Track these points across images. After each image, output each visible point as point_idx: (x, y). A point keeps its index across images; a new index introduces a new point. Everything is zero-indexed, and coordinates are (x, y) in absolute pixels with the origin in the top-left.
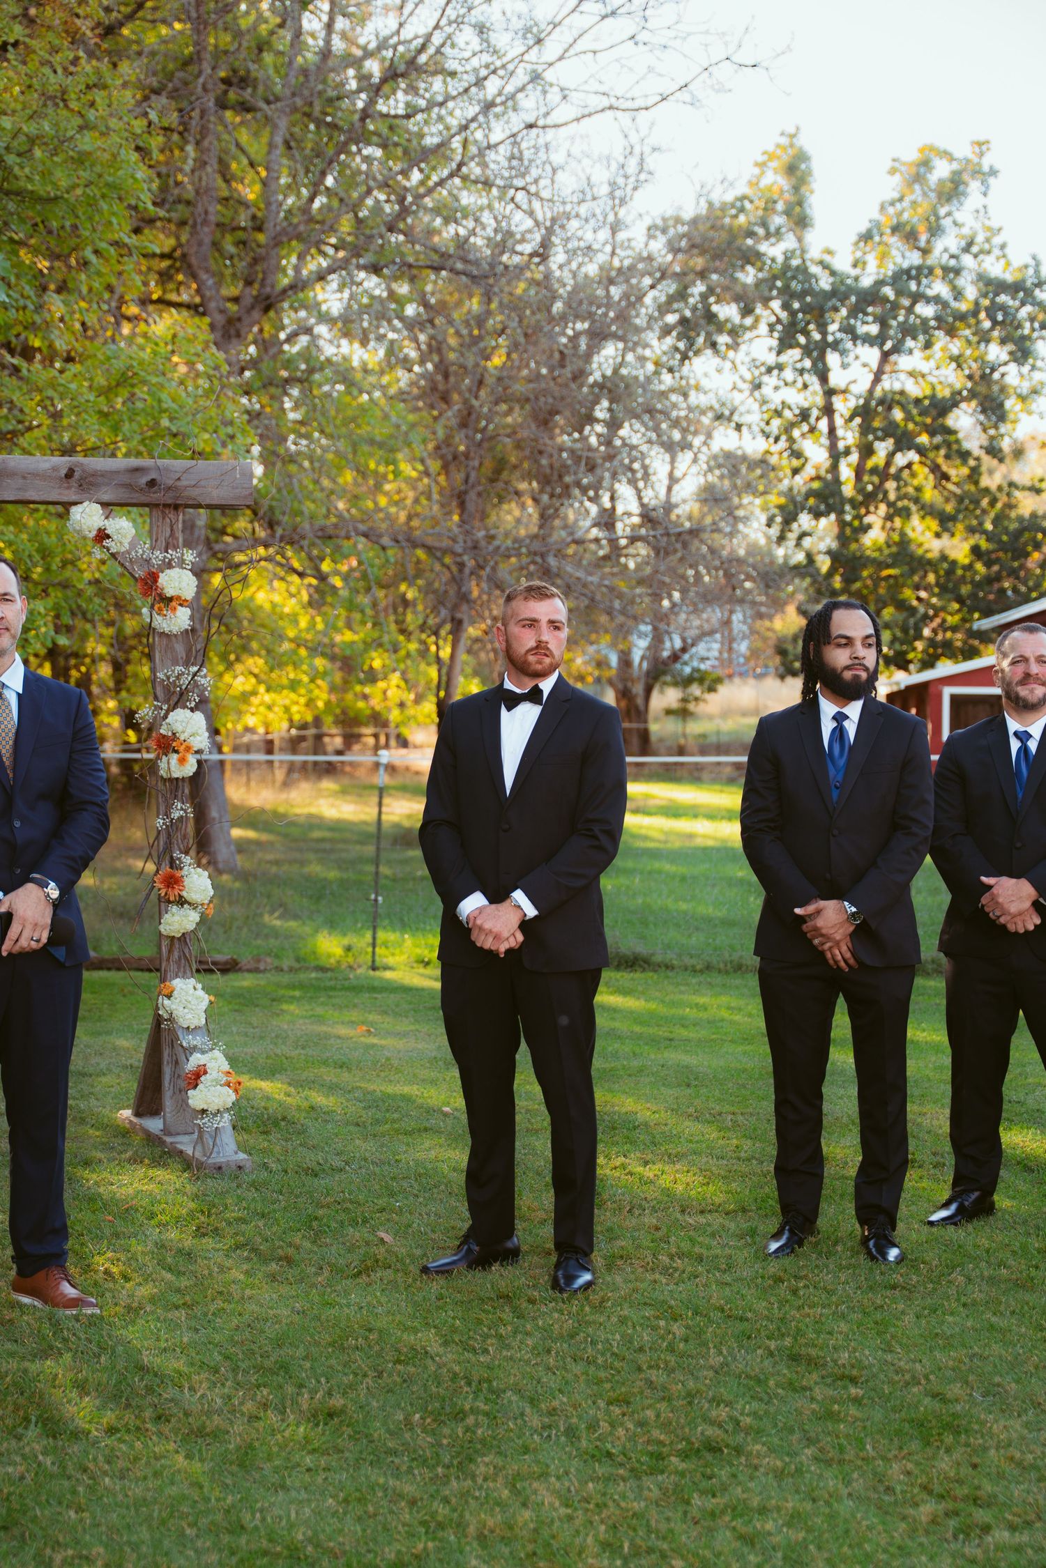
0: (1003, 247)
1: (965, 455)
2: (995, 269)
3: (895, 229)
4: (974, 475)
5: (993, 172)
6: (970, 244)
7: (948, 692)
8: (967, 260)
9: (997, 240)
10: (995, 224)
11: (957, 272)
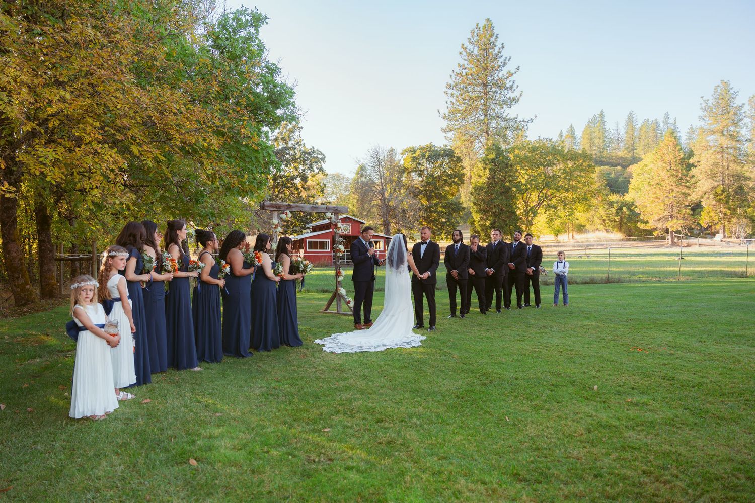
0: (304, 144)
1: (298, 189)
2: (303, 149)
3: (282, 139)
4: (299, 193)
5: (302, 128)
6: (298, 143)
7: (308, 240)
8: (297, 146)
9: (302, 142)
10: (302, 139)
11: (295, 149)
